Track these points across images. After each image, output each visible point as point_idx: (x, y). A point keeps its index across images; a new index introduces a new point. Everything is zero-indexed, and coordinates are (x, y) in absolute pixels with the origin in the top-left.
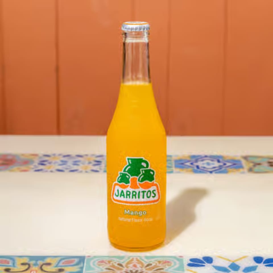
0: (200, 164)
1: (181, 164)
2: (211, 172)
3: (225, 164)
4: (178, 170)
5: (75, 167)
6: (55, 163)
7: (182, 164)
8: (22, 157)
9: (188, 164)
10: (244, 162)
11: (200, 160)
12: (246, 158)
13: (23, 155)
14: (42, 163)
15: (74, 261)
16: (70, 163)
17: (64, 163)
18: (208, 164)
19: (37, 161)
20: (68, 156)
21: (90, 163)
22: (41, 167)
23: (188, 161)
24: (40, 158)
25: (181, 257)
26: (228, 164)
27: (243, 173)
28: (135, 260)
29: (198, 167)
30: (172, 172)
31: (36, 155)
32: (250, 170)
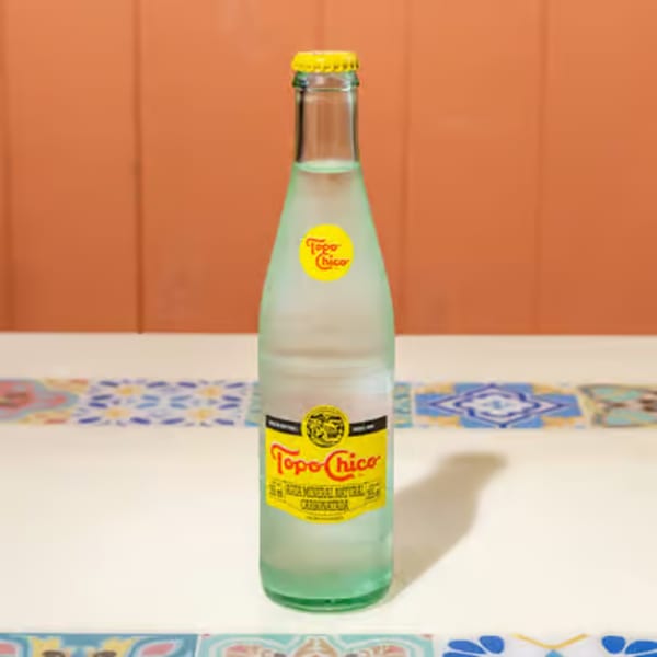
0: (478, 405)
1: (431, 404)
2: (503, 426)
3: (537, 406)
4: (425, 419)
5: (177, 413)
6: (130, 401)
7: (434, 404)
8: (50, 388)
9: (449, 405)
10: (582, 400)
11: (477, 394)
12: (587, 390)
13: (51, 381)
14: (98, 402)
15: (171, 646)
16: (165, 401)
17: (151, 401)
18: (497, 405)
19: (84, 398)
20: (161, 384)
21: (212, 402)
22: (95, 412)
23: (450, 399)
24: (94, 389)
25: (428, 636)
26: (545, 405)
27: (581, 427)
28: (317, 644)
29: (472, 412)
30: (408, 425)
31: (83, 382)
32: (598, 420)
